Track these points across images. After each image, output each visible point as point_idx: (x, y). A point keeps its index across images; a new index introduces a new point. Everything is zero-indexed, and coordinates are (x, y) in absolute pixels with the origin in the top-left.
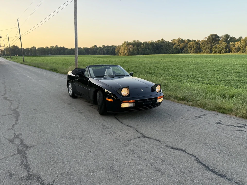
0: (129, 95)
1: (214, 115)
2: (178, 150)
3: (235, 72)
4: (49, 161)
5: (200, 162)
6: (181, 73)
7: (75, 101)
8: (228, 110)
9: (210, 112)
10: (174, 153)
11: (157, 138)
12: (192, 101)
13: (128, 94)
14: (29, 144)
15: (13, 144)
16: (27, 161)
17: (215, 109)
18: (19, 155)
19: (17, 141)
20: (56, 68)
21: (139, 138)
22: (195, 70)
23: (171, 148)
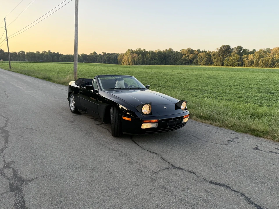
0: (151, 113)
1: (247, 138)
2: (220, 186)
3: (254, 88)
4: (55, 202)
5: (252, 203)
6: (195, 87)
7: (78, 117)
8: (263, 132)
9: (241, 134)
10: (216, 190)
11: (191, 170)
12: (218, 121)
13: (149, 112)
14: (24, 177)
15: (3, 176)
16: (24, 202)
17: (247, 130)
18: (13, 193)
19: (9, 172)
20: (50, 77)
21: (168, 168)
22: (210, 84)
23: (211, 182)
